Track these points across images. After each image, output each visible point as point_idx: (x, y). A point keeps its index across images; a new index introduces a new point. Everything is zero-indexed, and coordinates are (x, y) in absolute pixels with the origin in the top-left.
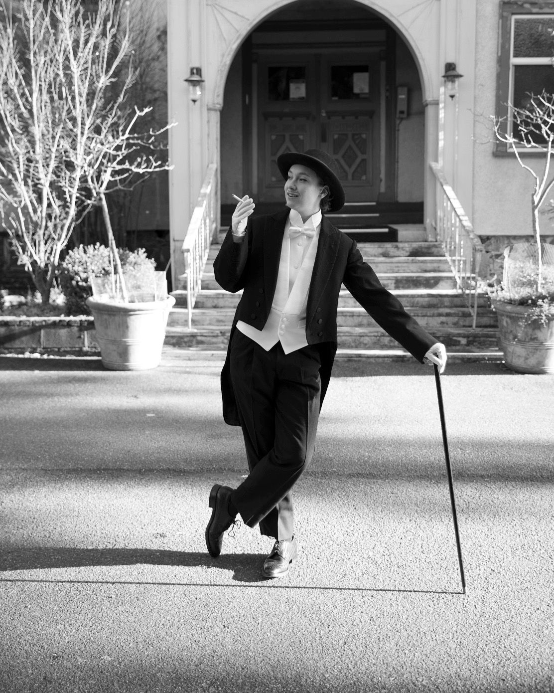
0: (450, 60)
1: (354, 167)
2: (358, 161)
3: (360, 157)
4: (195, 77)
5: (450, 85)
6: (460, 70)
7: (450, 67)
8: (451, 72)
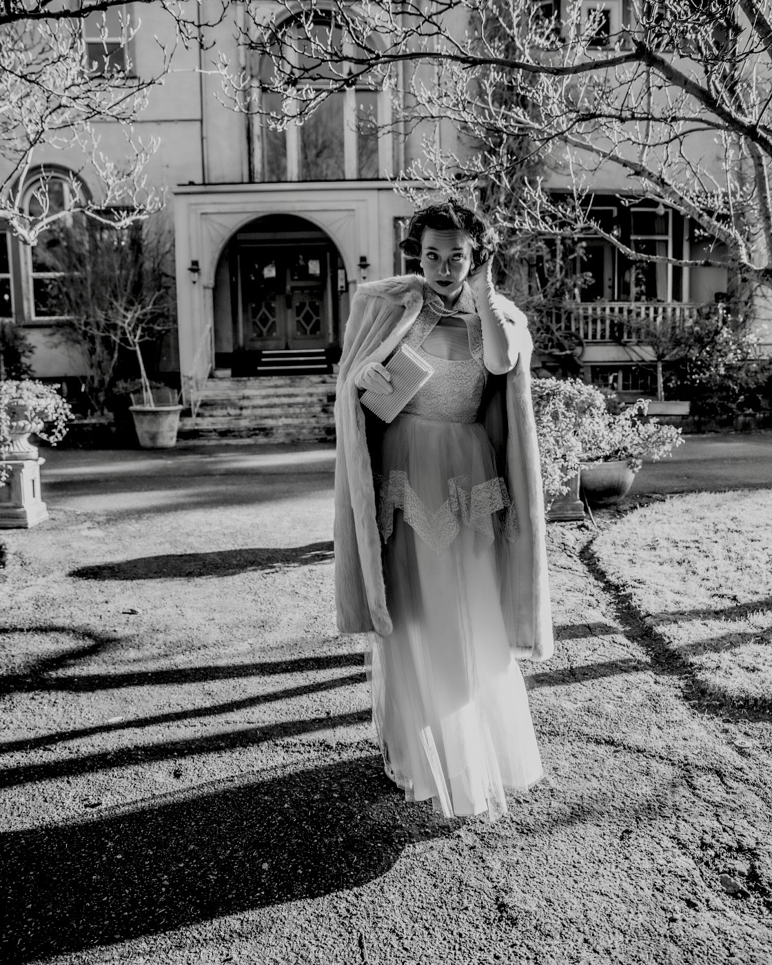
0: (363, 254)
1: (311, 325)
2: (313, 321)
3: (315, 318)
4: (195, 267)
5: (363, 270)
6: (369, 261)
7: (363, 259)
8: (364, 263)
